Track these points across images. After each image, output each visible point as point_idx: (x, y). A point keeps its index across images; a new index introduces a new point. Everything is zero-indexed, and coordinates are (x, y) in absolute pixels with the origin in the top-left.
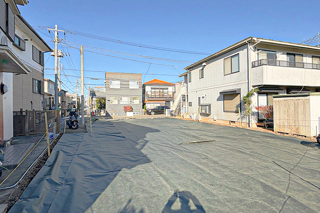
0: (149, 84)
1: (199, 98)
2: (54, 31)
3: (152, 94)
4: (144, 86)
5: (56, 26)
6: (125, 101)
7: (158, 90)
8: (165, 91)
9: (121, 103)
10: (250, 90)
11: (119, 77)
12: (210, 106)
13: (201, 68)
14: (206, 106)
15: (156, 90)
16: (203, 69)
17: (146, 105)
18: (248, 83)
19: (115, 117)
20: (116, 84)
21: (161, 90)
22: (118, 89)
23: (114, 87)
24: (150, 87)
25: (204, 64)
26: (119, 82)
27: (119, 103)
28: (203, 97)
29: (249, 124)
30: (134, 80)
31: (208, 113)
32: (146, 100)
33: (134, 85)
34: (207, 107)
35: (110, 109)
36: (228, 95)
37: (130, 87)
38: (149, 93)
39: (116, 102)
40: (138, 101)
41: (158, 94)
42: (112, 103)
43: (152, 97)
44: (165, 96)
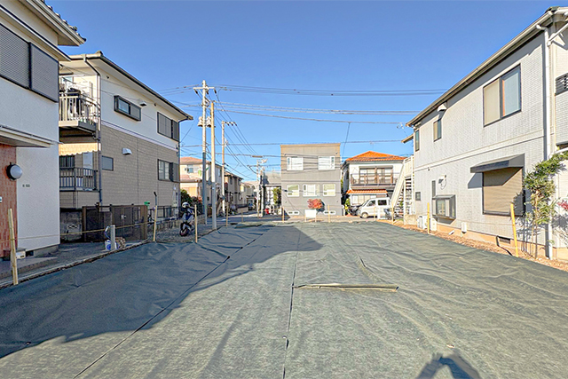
0: (357, 160)
1: (434, 182)
2: (202, 90)
3: (362, 179)
4: (346, 165)
5: (204, 82)
6: (312, 191)
7: (373, 171)
8: (387, 172)
9: (305, 195)
10: (550, 155)
11: (301, 151)
12: (452, 200)
13: (437, 118)
14: (444, 199)
15: (369, 171)
16: (439, 120)
17: (350, 198)
18: (545, 137)
19: (295, 217)
20: (296, 164)
21: (379, 171)
22: (299, 172)
23: (293, 169)
24: (357, 166)
25: (442, 107)
26: (301, 160)
27: (301, 195)
28: (441, 181)
29: (546, 247)
30: (327, 155)
31: (448, 215)
32: (350, 189)
33: (326, 164)
34: (447, 202)
35: (288, 204)
36: (493, 174)
37: (321, 168)
38: (356, 177)
39: (296, 193)
40: (334, 191)
41: (373, 178)
42: (292, 195)
43: (362, 183)
44: (387, 182)
